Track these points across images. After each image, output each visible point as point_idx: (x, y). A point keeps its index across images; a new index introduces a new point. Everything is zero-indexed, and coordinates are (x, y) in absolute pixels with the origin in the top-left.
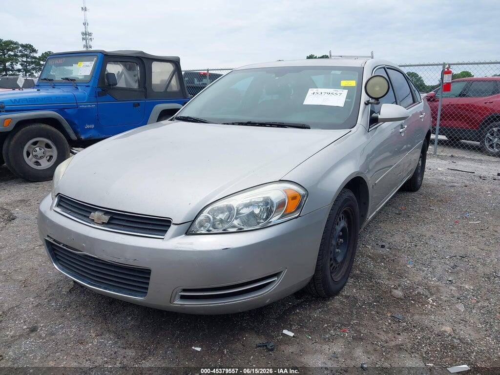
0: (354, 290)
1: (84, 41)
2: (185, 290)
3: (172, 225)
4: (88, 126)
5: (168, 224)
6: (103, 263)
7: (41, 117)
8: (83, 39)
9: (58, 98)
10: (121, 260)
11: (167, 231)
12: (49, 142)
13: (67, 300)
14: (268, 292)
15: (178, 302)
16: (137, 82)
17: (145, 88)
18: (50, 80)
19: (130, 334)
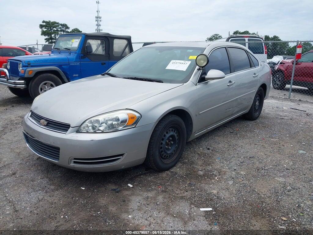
0: (178, 170)
1: (97, 22)
2: (75, 159)
3: (70, 128)
4: (75, 75)
5: (68, 127)
6: (41, 144)
7: (49, 70)
8: (96, 20)
9: (58, 59)
10: (48, 143)
11: (68, 130)
12: (53, 83)
13: (35, 162)
14: (116, 163)
15: (72, 164)
16: (105, 51)
17: (109, 54)
18: (58, 49)
19: (56, 179)
